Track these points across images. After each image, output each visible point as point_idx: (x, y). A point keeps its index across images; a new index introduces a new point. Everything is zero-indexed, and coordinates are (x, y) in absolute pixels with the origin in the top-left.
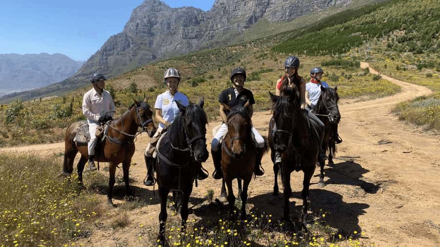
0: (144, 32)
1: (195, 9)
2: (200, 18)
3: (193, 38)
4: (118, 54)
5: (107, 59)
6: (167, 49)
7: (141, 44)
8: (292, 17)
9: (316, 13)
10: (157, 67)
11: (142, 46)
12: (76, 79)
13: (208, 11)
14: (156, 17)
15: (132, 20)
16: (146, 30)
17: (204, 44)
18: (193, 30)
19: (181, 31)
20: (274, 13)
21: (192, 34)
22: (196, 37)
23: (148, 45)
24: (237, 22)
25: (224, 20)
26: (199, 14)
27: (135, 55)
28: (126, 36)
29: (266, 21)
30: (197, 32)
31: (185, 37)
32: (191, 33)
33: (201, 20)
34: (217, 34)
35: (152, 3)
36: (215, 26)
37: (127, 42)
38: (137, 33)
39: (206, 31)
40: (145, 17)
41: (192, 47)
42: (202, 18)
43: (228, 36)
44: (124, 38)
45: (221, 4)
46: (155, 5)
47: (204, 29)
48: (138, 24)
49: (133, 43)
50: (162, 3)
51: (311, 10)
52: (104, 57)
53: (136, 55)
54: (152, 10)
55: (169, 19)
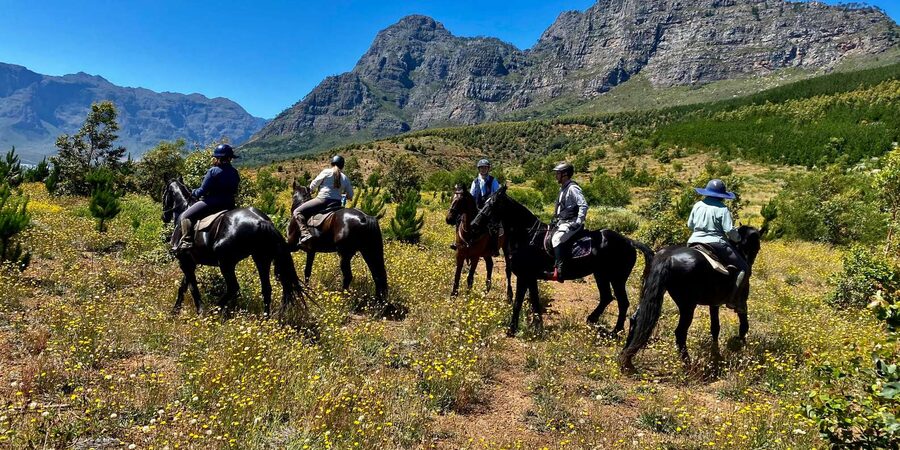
0: (394, 77)
1: (502, 43)
2: (508, 61)
3: (488, 100)
4: (335, 113)
5: (313, 120)
6: (433, 115)
7: (385, 99)
8: (704, 80)
9: (755, 78)
10: (402, 146)
11: (386, 104)
12: (245, 150)
13: (528, 50)
14: (423, 51)
15: (374, 51)
16: (398, 74)
17: (509, 113)
18: (491, 84)
19: (465, 83)
20: (666, 67)
21: (488, 92)
22: (495, 99)
23: (398, 103)
24: (585, 77)
25: (556, 71)
26: (507, 54)
27: (368, 119)
28: (358, 81)
29: (646, 83)
30: (498, 88)
31: (473, 94)
32: (487, 88)
33: (510, 67)
34: (538, 96)
35: (419, 22)
36: (536, 80)
37: (358, 93)
38: (379, 78)
39: (518, 87)
40: (400, 49)
41: (484, 117)
42: (513, 63)
43: (559, 102)
44: (353, 84)
45: (556, 39)
46: (423, 27)
47: (514, 84)
48: (385, 59)
49: (368, 96)
50: (438, 26)
51: (746, 70)
52: (309, 116)
53: (370, 120)
54: (416, 37)
55: (447, 58)
